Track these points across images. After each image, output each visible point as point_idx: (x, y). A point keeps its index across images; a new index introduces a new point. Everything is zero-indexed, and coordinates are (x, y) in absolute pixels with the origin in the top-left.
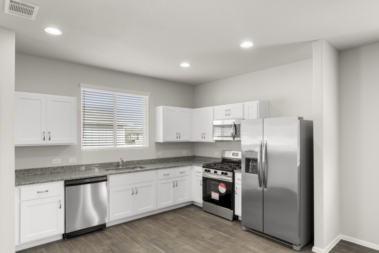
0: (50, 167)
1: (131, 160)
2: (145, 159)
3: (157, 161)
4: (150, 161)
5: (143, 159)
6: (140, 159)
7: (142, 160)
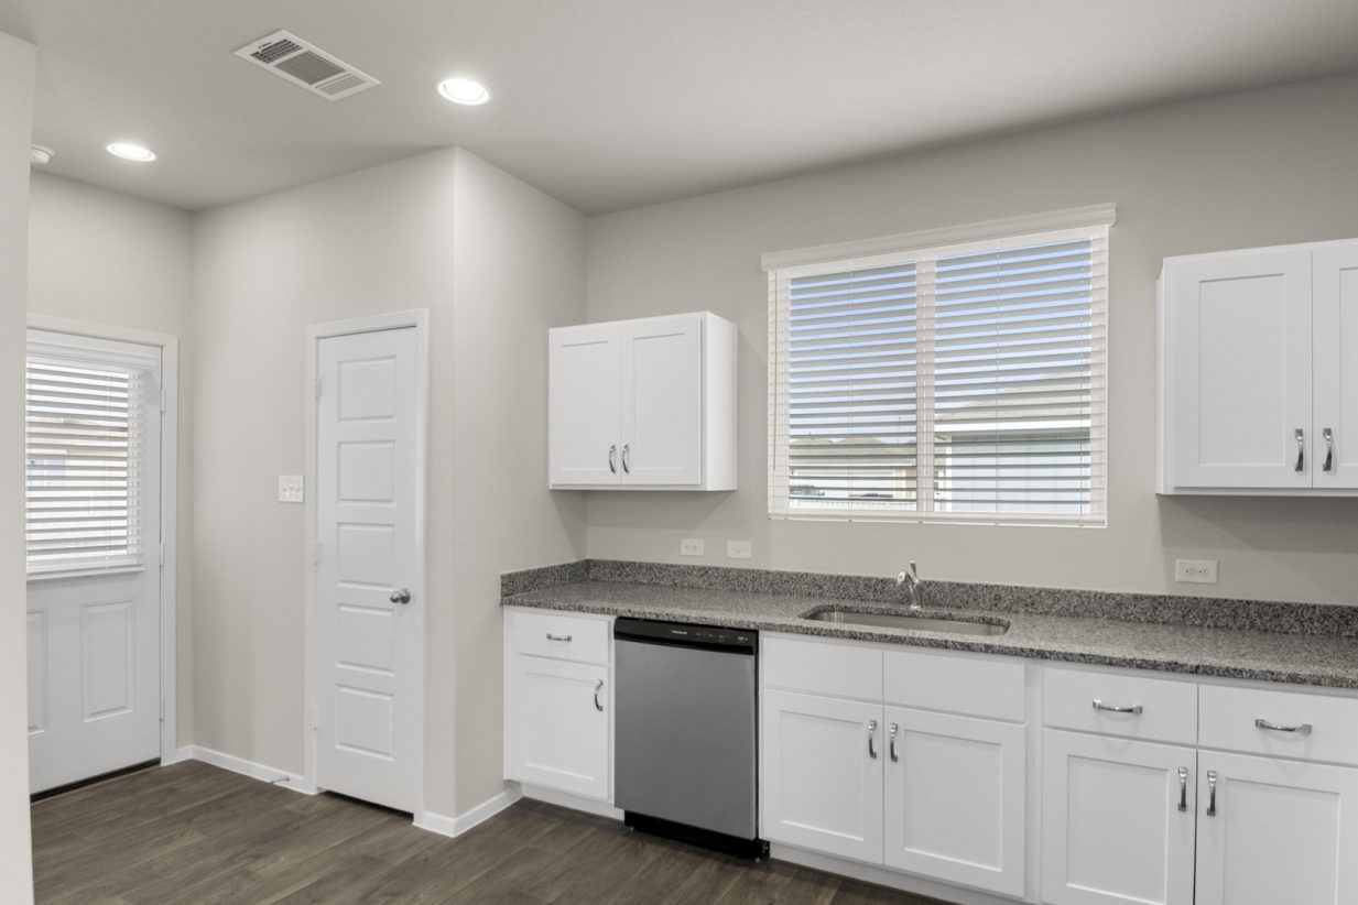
0: (673, 566)
1: (985, 582)
2: (1078, 588)
3: (1167, 614)
4: (1111, 602)
5: (1064, 587)
6: (1038, 586)
7: (1051, 593)
